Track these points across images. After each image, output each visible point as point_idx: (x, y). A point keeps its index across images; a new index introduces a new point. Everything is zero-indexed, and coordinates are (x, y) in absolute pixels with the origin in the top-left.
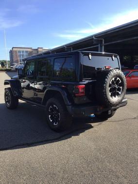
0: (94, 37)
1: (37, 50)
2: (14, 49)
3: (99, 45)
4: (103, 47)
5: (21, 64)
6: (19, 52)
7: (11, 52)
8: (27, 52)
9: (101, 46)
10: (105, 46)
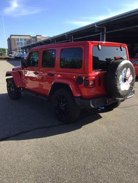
0: (96, 25)
1: (35, 37)
2: (12, 37)
3: (101, 34)
4: (105, 35)
5: (19, 52)
6: (18, 39)
7: (9, 40)
8: (25, 40)
9: (103, 35)
10: (106, 34)
